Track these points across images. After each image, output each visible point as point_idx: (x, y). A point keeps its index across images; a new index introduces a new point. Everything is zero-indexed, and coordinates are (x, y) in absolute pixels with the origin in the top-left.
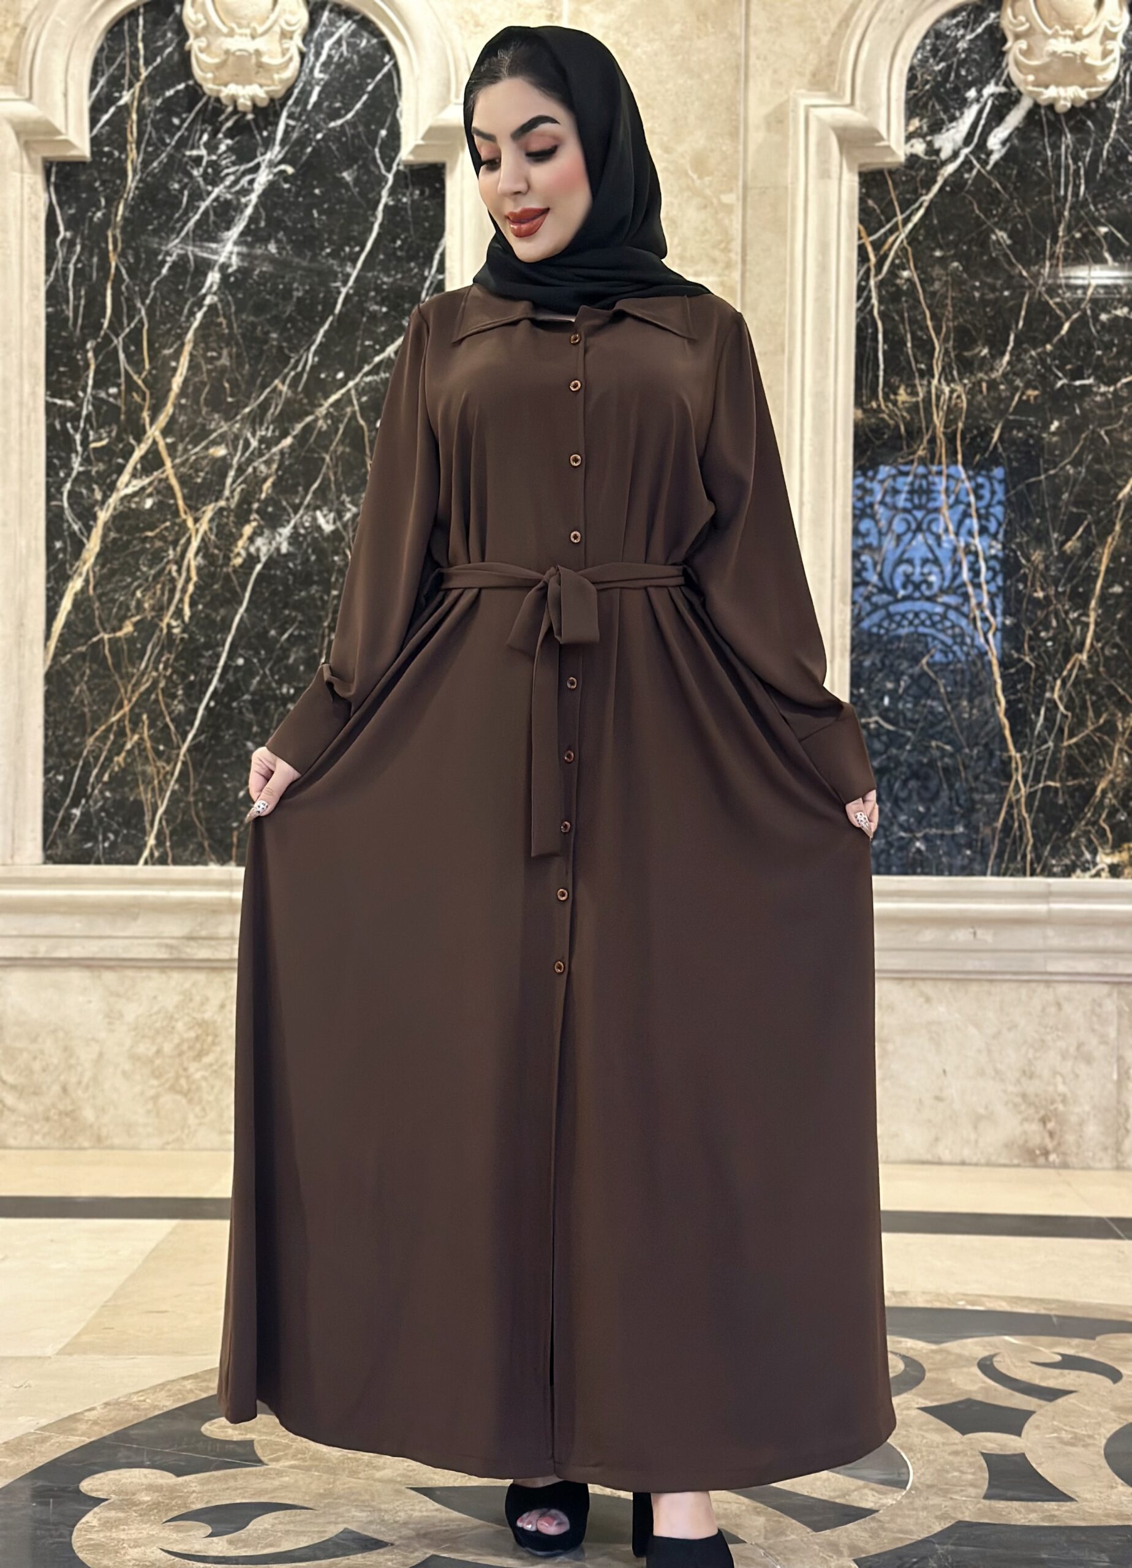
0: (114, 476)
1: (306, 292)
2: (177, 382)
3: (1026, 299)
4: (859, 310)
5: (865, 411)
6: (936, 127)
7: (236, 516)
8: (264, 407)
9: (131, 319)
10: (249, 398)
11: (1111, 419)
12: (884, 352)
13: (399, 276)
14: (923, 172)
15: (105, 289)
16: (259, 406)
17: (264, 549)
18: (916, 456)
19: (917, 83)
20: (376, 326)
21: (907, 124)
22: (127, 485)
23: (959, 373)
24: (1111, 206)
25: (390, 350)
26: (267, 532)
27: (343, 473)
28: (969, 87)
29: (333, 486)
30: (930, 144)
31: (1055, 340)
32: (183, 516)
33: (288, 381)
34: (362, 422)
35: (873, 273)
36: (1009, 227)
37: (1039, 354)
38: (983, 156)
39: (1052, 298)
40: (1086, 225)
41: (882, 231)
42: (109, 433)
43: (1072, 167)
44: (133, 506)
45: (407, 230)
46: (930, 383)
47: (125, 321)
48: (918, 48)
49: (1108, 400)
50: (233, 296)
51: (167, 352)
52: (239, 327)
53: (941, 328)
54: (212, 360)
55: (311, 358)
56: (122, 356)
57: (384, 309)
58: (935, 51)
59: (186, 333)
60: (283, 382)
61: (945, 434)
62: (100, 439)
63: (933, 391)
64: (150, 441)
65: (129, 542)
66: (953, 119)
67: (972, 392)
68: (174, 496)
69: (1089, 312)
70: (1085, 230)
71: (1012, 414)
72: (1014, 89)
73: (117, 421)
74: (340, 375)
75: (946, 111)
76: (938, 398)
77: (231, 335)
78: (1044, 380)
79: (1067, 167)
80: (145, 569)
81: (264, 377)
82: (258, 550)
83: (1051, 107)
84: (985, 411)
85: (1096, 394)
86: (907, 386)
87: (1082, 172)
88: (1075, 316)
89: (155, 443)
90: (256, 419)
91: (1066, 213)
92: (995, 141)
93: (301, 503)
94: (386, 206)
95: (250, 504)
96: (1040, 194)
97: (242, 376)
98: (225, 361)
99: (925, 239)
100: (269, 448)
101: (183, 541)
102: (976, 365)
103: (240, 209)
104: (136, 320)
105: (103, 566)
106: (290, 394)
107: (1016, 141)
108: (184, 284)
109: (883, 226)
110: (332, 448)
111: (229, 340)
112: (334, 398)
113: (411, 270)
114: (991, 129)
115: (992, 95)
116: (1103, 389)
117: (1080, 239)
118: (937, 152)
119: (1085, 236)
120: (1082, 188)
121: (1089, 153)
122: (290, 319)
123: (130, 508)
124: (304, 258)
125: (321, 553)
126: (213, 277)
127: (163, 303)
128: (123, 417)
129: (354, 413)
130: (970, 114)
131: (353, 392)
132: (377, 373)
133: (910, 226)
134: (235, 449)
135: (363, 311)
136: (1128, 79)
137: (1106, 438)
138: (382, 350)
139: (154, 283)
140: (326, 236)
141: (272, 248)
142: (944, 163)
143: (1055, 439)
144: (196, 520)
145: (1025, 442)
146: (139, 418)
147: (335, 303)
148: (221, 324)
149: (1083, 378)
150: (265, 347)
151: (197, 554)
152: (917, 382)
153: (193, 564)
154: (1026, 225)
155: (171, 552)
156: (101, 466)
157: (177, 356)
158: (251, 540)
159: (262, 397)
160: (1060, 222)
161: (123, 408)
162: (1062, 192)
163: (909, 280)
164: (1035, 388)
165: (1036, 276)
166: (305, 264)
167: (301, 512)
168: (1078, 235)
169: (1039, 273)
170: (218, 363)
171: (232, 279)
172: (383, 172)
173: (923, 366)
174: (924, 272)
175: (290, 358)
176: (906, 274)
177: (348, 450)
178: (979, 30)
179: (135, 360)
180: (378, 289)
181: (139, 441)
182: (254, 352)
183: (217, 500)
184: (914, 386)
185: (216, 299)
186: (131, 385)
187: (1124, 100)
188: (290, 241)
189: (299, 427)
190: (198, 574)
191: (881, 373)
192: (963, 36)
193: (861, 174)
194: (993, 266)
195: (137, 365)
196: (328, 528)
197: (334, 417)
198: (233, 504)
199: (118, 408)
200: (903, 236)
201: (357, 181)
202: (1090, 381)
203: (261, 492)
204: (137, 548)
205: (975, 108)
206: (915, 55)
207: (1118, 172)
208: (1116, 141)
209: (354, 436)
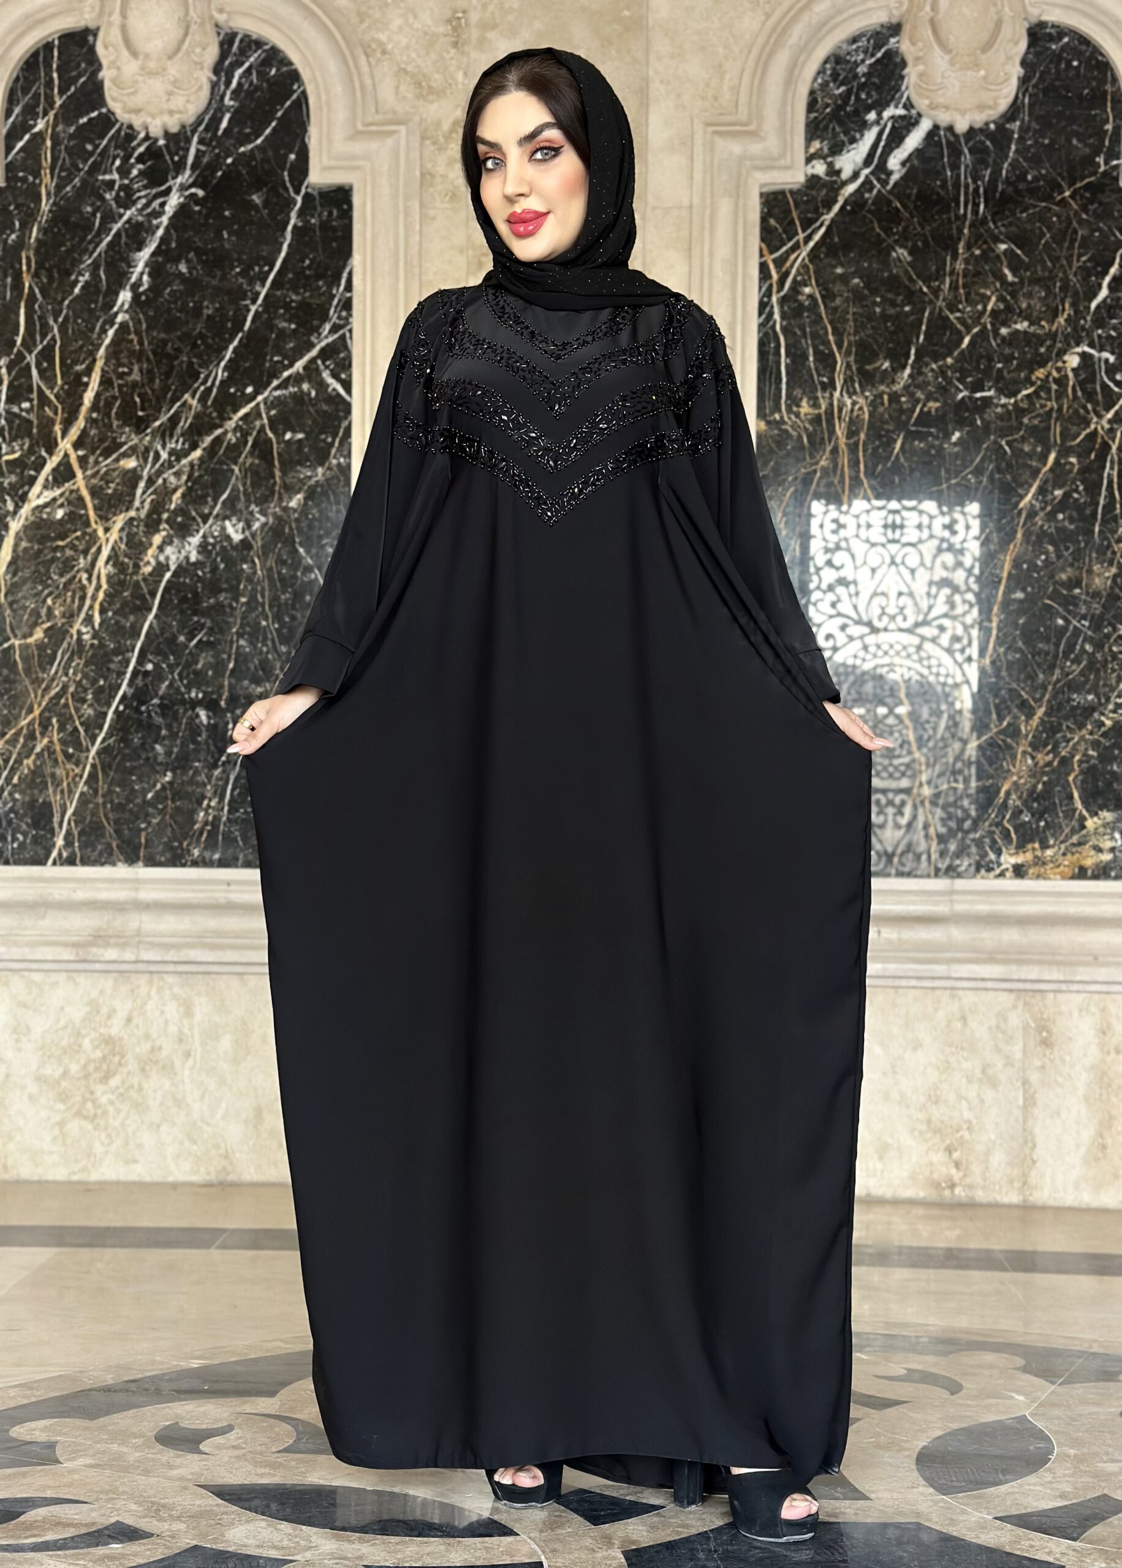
0: (26, 488)
1: (217, 310)
2: (89, 397)
3: (927, 314)
4: (761, 326)
5: (768, 423)
6: (837, 149)
7: (146, 526)
8: (174, 421)
9: (44, 336)
10: (159, 411)
11: (1011, 430)
12: (787, 366)
13: (307, 294)
14: (824, 191)
15: (19, 308)
16: (170, 419)
17: (173, 558)
18: (818, 467)
19: (818, 106)
20: (285, 343)
21: (807, 147)
22: (38, 497)
23: (861, 386)
24: (1010, 224)
25: (299, 365)
26: (176, 541)
27: (253, 485)
28: (868, 109)
29: (242, 498)
30: (830, 165)
31: (956, 353)
32: (94, 526)
33: (197, 396)
34: (270, 435)
35: (775, 289)
36: (910, 244)
37: (940, 367)
38: (883, 176)
39: (952, 312)
40: (985, 242)
41: (784, 249)
42: (22, 446)
43: (971, 188)
44: (45, 516)
45: (315, 250)
46: (832, 395)
47: (38, 338)
48: (818, 73)
49: (1008, 412)
50: (145, 314)
51: (79, 368)
52: (150, 343)
53: (842, 342)
54: (121, 376)
55: (221, 374)
56: (35, 372)
57: (293, 326)
58: (835, 76)
59: (98, 350)
60: (193, 397)
61: (847, 445)
62: (13, 452)
63: (835, 403)
64: (62, 454)
65: (40, 551)
66: (853, 141)
67: (873, 405)
68: (85, 507)
69: (989, 326)
70: (985, 247)
71: (915, 425)
72: (914, 112)
73: (29, 435)
74: (249, 390)
75: (846, 133)
76: (840, 410)
77: (142, 351)
78: (944, 391)
79: (967, 186)
80: (55, 577)
81: (175, 391)
82: (167, 558)
83: (950, 129)
84: (886, 422)
85: (997, 406)
86: (809, 399)
87: (981, 190)
88: (976, 330)
89: (66, 455)
90: (166, 432)
91: (966, 231)
92: (894, 162)
93: (210, 514)
94: (295, 227)
95: (160, 514)
96: (940, 212)
97: (153, 390)
98: (136, 376)
99: (827, 255)
100: (178, 460)
101: (93, 550)
102: (877, 378)
103: (152, 230)
104: (49, 337)
105: (14, 574)
106: (199, 408)
107: (916, 162)
108: (96, 302)
109: (784, 244)
110: (241, 460)
111: (140, 356)
112: (242, 412)
113: (319, 288)
114: (892, 150)
115: (892, 117)
116: (1003, 401)
117: (981, 256)
118: (838, 172)
119: (984, 253)
120: (982, 207)
121: (988, 172)
122: (201, 336)
123: (41, 519)
124: (214, 277)
125: (230, 562)
126: (125, 296)
127: (75, 321)
128: (35, 431)
129: (263, 427)
130: (870, 136)
131: (262, 406)
132: (286, 388)
133: (811, 244)
134: (146, 460)
135: (271, 327)
136: (1027, 100)
137: (1007, 448)
138: (291, 365)
139: (66, 302)
140: (235, 256)
141: (183, 268)
142: (845, 183)
143: (956, 449)
144: (107, 530)
145: (926, 452)
146: (51, 431)
147: (245, 320)
148: (132, 341)
149: (983, 390)
150: (176, 363)
151: (107, 563)
152: (819, 394)
153: (103, 572)
154: (926, 243)
155: (82, 561)
156: (13, 478)
157: (89, 371)
158: (161, 549)
159: (172, 411)
160: (959, 239)
161: (35, 422)
162: (962, 211)
163: (811, 296)
164: (936, 400)
165: (936, 292)
166: (214, 282)
167: (211, 521)
168: (977, 252)
169: (939, 289)
170: (130, 379)
171: (143, 298)
172: (292, 194)
173: (825, 379)
174: (826, 289)
175: (200, 373)
176: (807, 290)
177: (257, 461)
178: (879, 55)
179: (47, 375)
180: (287, 306)
181: (51, 453)
182: (164, 368)
183: (127, 510)
184: (817, 398)
185: (127, 317)
186: (43, 400)
187: (1023, 121)
188: (200, 261)
189: (208, 440)
190: (108, 582)
191: (784, 387)
192: (863, 61)
193: (762, 195)
194: (893, 284)
195: (50, 380)
196: (237, 537)
197: (243, 431)
198: (143, 514)
199: (30, 422)
200: (804, 254)
201: (266, 203)
202: (992, 393)
203: (171, 501)
204: (49, 557)
205: (875, 130)
206: (815, 79)
207: (1017, 191)
208: (1015, 160)
209: (262, 448)
